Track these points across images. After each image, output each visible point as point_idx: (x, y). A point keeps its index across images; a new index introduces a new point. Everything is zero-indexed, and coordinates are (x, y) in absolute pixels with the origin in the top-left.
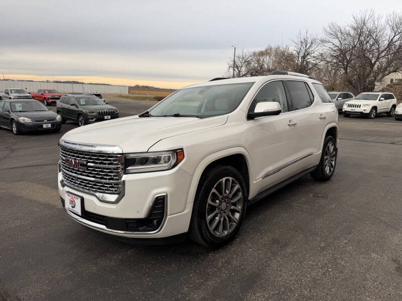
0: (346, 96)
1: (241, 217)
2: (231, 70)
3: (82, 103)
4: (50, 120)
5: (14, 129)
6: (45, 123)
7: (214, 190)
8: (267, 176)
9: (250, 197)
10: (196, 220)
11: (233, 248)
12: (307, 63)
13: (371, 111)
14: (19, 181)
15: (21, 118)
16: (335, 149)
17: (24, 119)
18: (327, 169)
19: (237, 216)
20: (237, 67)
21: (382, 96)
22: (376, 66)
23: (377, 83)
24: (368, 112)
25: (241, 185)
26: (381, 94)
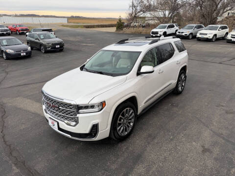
0: (199, 27)
1: (134, 125)
2: (131, 8)
3: (42, 37)
4: (25, 50)
5: (4, 57)
6: (22, 53)
7: (120, 116)
8: (146, 102)
9: (138, 113)
10: (112, 131)
11: (130, 140)
12: (178, 4)
13: (213, 37)
14: (17, 97)
15: (8, 50)
16: (185, 77)
17: (9, 51)
18: (180, 89)
19: (132, 124)
20: (135, 7)
21: (220, 28)
22: (219, 6)
23: (219, 18)
24: (211, 38)
25: (133, 110)
26: (220, 26)
